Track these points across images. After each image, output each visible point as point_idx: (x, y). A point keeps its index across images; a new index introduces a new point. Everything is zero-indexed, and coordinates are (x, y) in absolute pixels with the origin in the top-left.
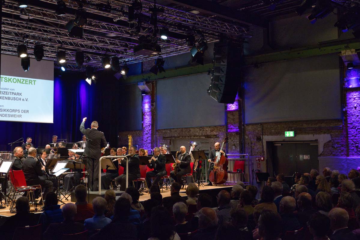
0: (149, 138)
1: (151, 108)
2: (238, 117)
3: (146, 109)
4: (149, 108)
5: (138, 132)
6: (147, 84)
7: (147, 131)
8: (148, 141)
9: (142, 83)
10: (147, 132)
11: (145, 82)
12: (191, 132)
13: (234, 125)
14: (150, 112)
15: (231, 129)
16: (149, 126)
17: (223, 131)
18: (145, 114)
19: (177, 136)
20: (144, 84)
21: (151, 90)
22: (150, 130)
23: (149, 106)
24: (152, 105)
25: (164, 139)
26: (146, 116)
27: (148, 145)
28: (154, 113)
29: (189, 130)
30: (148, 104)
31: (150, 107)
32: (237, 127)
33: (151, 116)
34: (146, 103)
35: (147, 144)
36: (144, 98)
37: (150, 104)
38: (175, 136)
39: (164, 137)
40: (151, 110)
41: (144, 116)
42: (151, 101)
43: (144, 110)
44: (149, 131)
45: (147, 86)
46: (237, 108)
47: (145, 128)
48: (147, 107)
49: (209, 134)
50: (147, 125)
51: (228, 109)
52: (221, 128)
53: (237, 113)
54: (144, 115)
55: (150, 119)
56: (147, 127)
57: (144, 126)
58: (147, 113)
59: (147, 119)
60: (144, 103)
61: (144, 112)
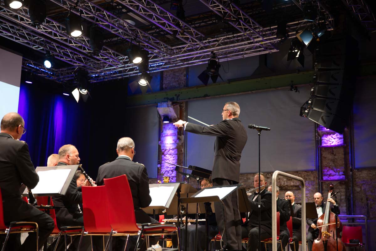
1: (178, 144)
2: (343, 156)
3: (167, 145)
4: (173, 144)
6: (174, 106)
9: (165, 104)
11: (170, 103)
13: (335, 170)
14: (176, 150)
15: (330, 175)
16: (172, 171)
17: (312, 179)
18: (165, 153)
20: (168, 105)
21: (177, 116)
22: (173, 177)
23: (173, 140)
24: (179, 139)
26: (167, 156)
28: (181, 151)
29: (245, 178)
30: (171, 137)
31: (175, 142)
32: (341, 173)
33: (176, 156)
34: (167, 135)
36: (164, 128)
37: (175, 138)
40: (177, 146)
41: (163, 156)
42: (178, 132)
43: (164, 147)
44: (172, 179)
45: (174, 108)
46: (340, 143)
48: (169, 141)
49: (284, 184)
50: (169, 169)
51: (324, 145)
52: (308, 176)
53: (342, 150)
54: (163, 154)
55: (174, 160)
56: (169, 173)
57: (162, 171)
58: (169, 151)
59: (168, 160)
60: (163, 136)
61: (163, 149)
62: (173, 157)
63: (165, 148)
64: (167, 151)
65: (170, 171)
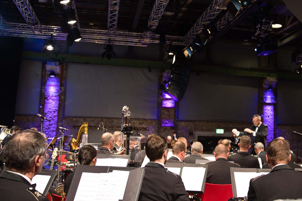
0: (53, 126)
2: (174, 113)
4: (56, 92)
5: (32, 117)
6: (60, 65)
7: (50, 117)
8: (52, 129)
10: (50, 119)
11: (58, 63)
12: (114, 123)
13: (169, 120)
14: (58, 97)
16: (54, 112)
17: (154, 124)
18: (48, 98)
19: (93, 125)
20: (56, 64)
22: (55, 116)
23: (56, 90)
24: (60, 89)
25: (74, 128)
26: (50, 100)
27: (51, 133)
29: (111, 121)
30: (54, 87)
31: (58, 91)
32: (172, 122)
33: (58, 101)
34: (51, 86)
35: (49, 132)
36: (48, 79)
37: (57, 88)
38: (91, 126)
39: (74, 126)
40: (59, 94)
42: (59, 84)
43: (48, 93)
46: (173, 106)
47: (48, 114)
48: (52, 90)
50: (51, 110)
51: (163, 106)
52: (152, 122)
53: (173, 110)
54: (46, 99)
55: (56, 104)
56: (51, 113)
57: (46, 111)
58: (52, 97)
59: (51, 103)
60: (47, 85)
61: (47, 95)
62: (56, 102)
63: (48, 95)
64: (50, 97)
65: (52, 112)
